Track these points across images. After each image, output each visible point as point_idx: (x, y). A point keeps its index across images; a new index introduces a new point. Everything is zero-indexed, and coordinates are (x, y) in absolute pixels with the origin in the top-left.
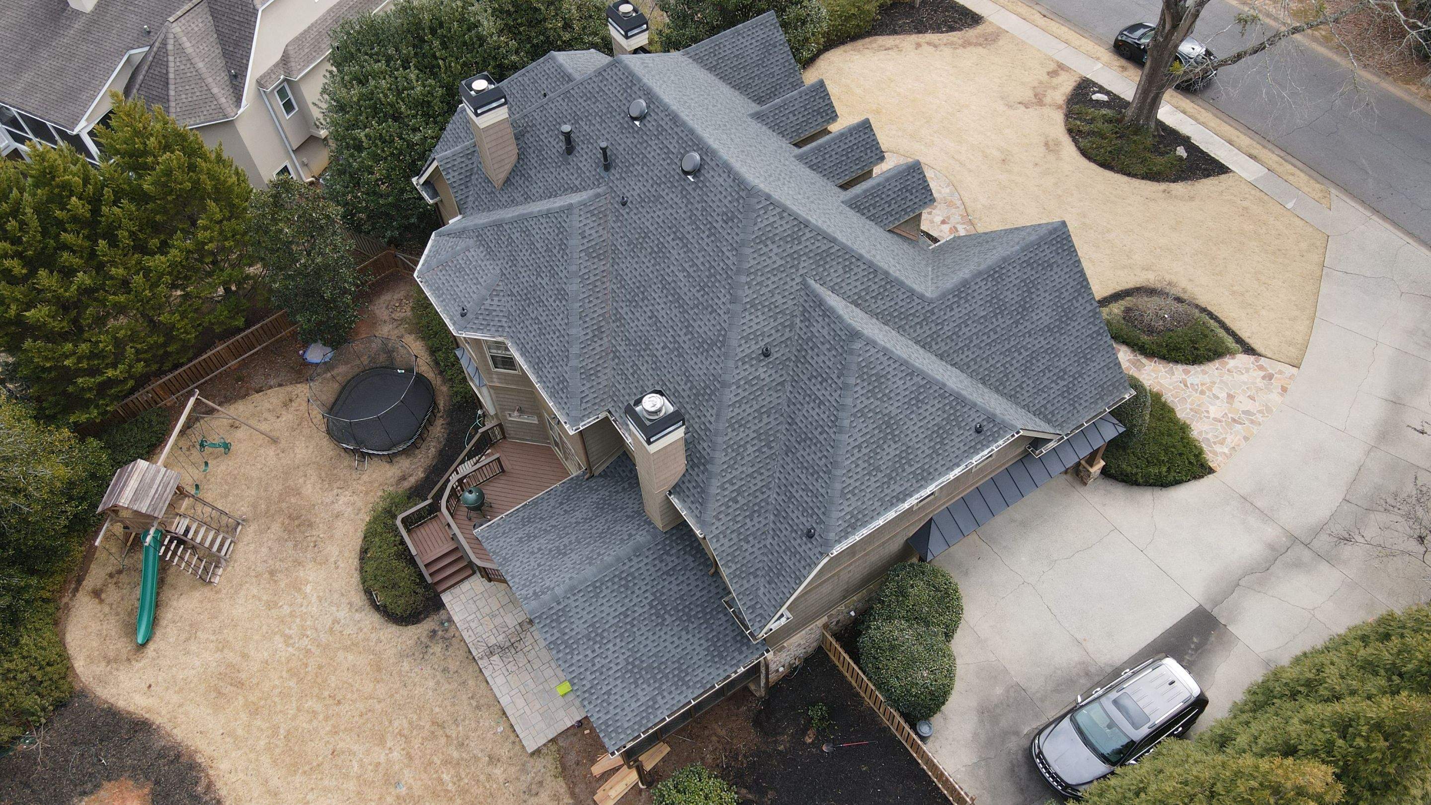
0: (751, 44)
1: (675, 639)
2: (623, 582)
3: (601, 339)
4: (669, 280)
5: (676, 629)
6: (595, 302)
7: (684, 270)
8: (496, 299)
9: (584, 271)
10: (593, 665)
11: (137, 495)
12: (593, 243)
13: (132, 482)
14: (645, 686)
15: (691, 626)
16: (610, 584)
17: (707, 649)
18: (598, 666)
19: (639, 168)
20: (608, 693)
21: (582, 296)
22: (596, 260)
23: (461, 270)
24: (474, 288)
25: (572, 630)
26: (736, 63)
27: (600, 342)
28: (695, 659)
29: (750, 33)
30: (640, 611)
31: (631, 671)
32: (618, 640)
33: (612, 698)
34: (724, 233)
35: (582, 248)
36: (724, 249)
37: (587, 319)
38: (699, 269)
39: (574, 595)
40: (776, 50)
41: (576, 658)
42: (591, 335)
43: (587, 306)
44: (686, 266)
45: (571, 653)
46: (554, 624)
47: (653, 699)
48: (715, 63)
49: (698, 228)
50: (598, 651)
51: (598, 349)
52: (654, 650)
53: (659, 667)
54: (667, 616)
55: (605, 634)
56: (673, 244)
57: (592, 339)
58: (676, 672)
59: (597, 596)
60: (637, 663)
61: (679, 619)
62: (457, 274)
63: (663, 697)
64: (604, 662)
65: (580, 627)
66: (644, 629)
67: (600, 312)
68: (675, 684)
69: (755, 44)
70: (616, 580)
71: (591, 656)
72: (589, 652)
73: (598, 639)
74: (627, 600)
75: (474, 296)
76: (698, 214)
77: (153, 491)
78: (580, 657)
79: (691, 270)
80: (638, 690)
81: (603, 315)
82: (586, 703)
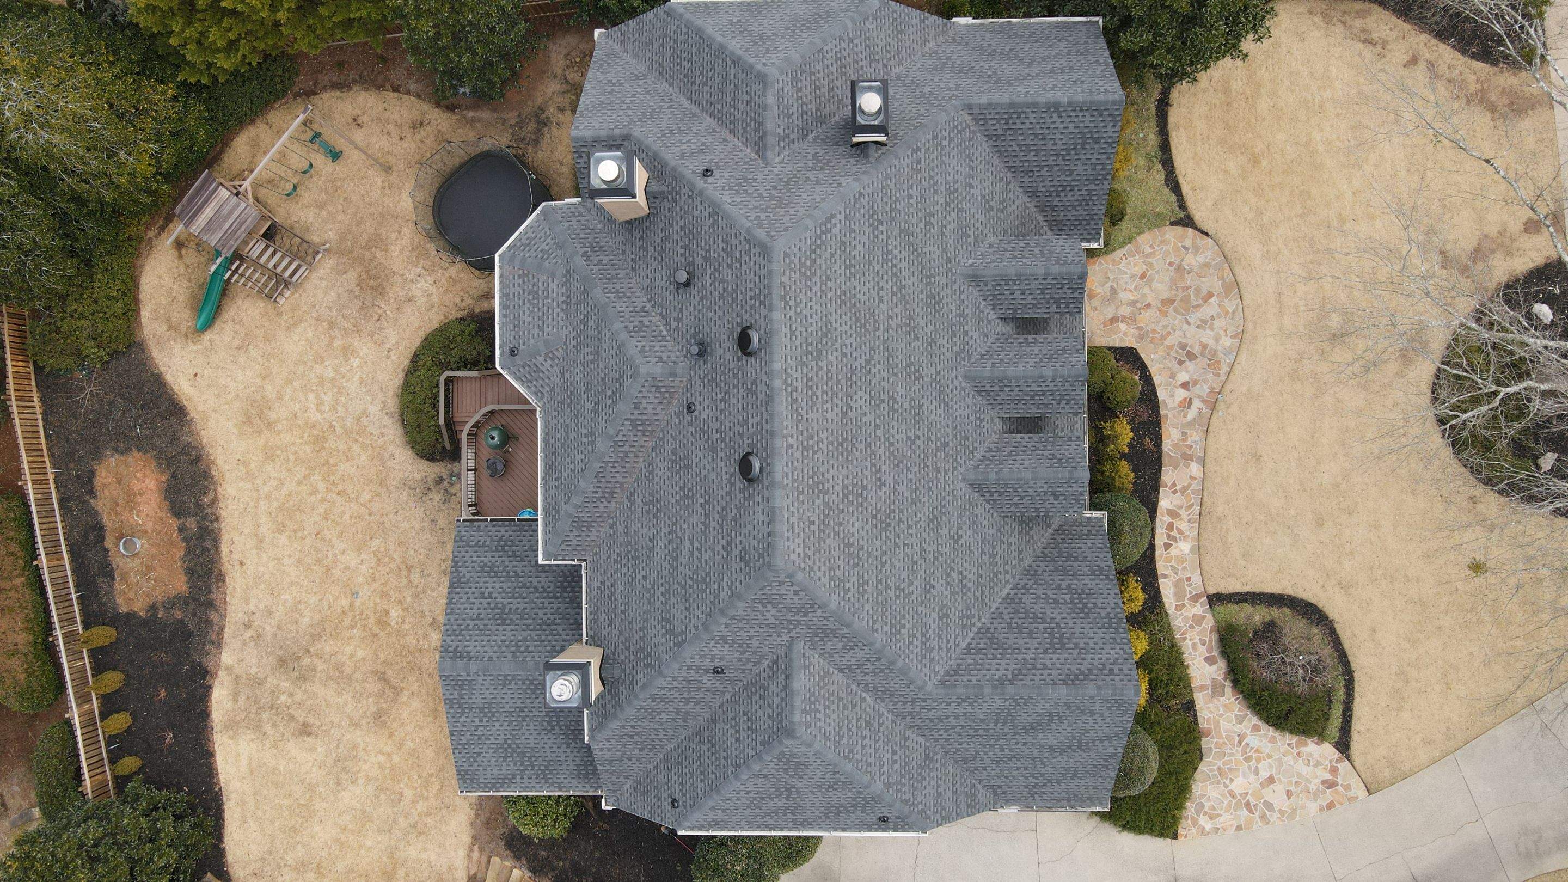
0: (1065, 128)
1: (555, 746)
2: (532, 687)
3: (609, 502)
4: (679, 535)
5: (559, 740)
6: (619, 469)
7: (692, 544)
8: (549, 362)
9: (620, 438)
10: (476, 730)
11: (210, 226)
12: (645, 417)
13: (208, 210)
14: (511, 764)
15: (573, 745)
16: (520, 682)
17: (578, 766)
18: (479, 732)
19: (719, 396)
20: (479, 754)
21: (608, 459)
22: (639, 434)
23: (535, 294)
24: (536, 331)
25: (470, 698)
26: (1028, 142)
27: (606, 504)
28: (564, 767)
29: (1073, 114)
30: (536, 714)
31: (506, 749)
32: (506, 724)
33: (479, 759)
34: (735, 566)
35: (629, 416)
36: (726, 579)
37: (603, 480)
38: (700, 561)
39: (485, 675)
40: (1097, 146)
41: (463, 719)
42: (600, 494)
43: (609, 468)
44: (696, 543)
45: (462, 714)
46: (457, 687)
47: (514, 776)
48: (1000, 132)
49: (721, 526)
50: (484, 723)
51: (602, 509)
52: (532, 745)
53: (530, 758)
54: (557, 728)
55: (497, 715)
56: (700, 510)
57: (599, 499)
58: (543, 768)
59: (504, 685)
60: (514, 746)
61: (567, 735)
62: (530, 297)
63: (522, 778)
64: (485, 732)
65: (477, 699)
66: (531, 727)
67: (620, 479)
68: (538, 776)
69: (1071, 130)
70: (527, 682)
71: (477, 723)
72: (477, 720)
73: (489, 715)
74: (528, 701)
75: (532, 342)
76: (730, 517)
77: (227, 225)
78: (468, 720)
79: (696, 553)
80: (504, 764)
81: (622, 484)
82: (457, 751)
